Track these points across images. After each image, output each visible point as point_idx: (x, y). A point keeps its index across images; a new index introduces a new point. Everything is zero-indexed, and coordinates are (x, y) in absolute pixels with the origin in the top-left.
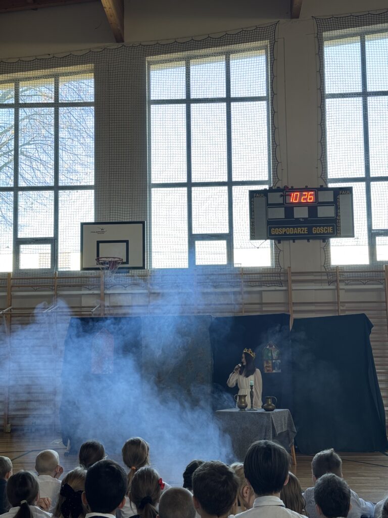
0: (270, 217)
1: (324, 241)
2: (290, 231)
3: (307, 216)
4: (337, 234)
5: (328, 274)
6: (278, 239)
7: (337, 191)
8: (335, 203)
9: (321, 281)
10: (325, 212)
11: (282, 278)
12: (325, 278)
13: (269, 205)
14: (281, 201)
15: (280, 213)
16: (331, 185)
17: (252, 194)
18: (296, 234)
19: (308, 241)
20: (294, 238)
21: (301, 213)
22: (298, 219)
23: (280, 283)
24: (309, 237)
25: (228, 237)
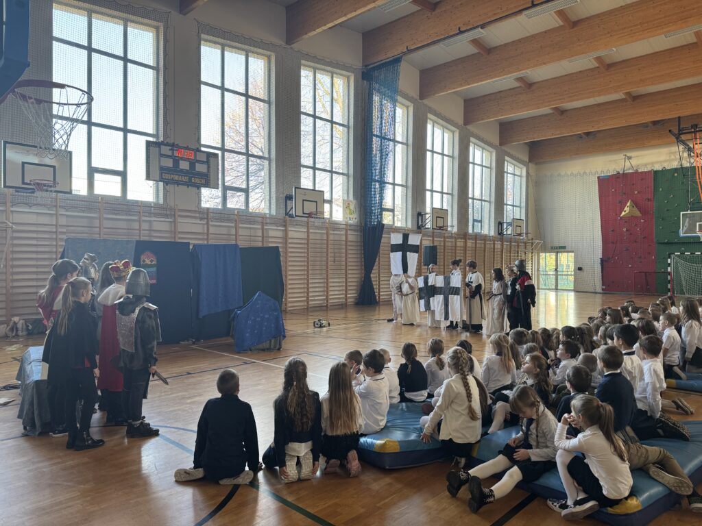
0: (162, 164)
1: (198, 189)
2: (176, 178)
3: (188, 168)
4: (207, 185)
5: (200, 212)
6: (166, 182)
7: (209, 154)
8: (207, 162)
9: (195, 218)
10: (201, 168)
11: (168, 212)
12: (198, 215)
13: (161, 155)
14: (170, 153)
15: (169, 163)
16: (203, 149)
17: (148, 144)
18: (181, 181)
19: (188, 187)
20: (178, 183)
21: (184, 165)
22: (182, 170)
23: (166, 216)
24: (188, 184)
25: (123, 174)
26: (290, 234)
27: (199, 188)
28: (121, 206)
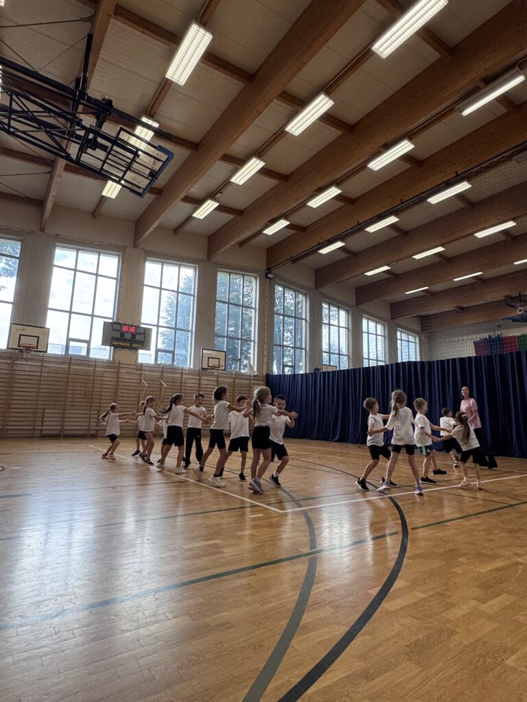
0: (113, 335)
2: (122, 344)
3: (130, 338)
4: (143, 348)
6: (116, 347)
7: (145, 329)
8: (143, 334)
9: (133, 369)
10: (138, 338)
12: (135, 367)
13: (113, 330)
14: (119, 329)
15: (118, 335)
16: (142, 326)
17: (105, 323)
18: (125, 346)
20: (123, 347)
21: (128, 336)
22: (126, 339)
23: (114, 368)
24: (130, 348)
25: (88, 342)
26: (202, 382)
27: (136, 349)
28: (85, 361)
